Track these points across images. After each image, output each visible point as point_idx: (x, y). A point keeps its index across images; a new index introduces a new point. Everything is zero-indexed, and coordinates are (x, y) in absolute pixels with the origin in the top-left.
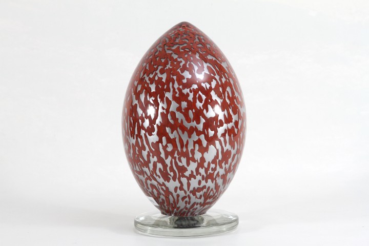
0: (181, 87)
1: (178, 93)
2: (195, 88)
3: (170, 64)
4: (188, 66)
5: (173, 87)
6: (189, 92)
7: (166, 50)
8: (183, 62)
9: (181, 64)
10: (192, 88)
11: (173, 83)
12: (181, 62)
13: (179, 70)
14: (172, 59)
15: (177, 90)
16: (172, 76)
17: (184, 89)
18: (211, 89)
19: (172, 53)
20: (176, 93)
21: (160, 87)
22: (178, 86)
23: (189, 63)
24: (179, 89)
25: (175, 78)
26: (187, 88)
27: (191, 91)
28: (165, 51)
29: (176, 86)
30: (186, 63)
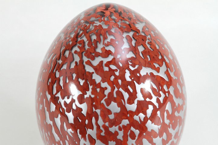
0: (107, 124)
1: (104, 131)
2: (125, 125)
3: (90, 90)
4: (115, 96)
5: (97, 124)
6: (117, 130)
7: (84, 63)
8: (109, 90)
9: (107, 92)
10: (121, 125)
11: (97, 119)
12: (106, 88)
13: (103, 101)
14: (93, 82)
15: (102, 128)
16: (94, 110)
17: (111, 127)
18: (146, 119)
19: (93, 73)
20: (102, 131)
21: (80, 121)
22: (103, 123)
23: (116, 89)
24: (104, 126)
25: (98, 111)
26: (116, 126)
27: (120, 129)
28: (84, 67)
29: (101, 122)
30: (113, 89)
